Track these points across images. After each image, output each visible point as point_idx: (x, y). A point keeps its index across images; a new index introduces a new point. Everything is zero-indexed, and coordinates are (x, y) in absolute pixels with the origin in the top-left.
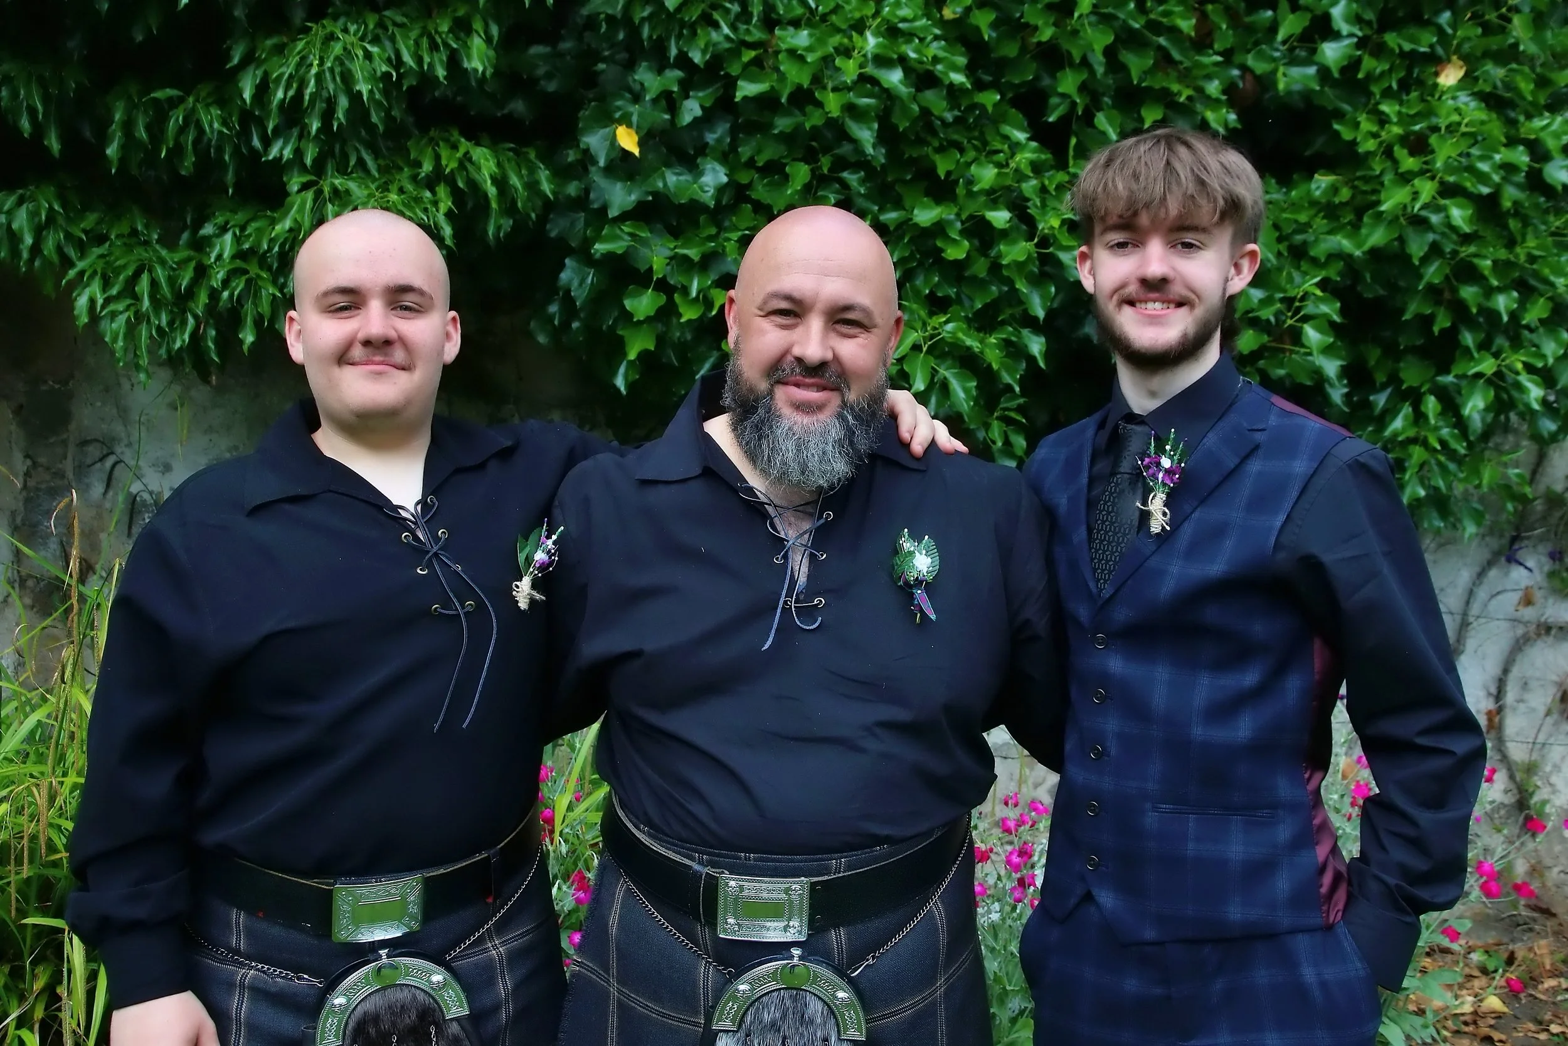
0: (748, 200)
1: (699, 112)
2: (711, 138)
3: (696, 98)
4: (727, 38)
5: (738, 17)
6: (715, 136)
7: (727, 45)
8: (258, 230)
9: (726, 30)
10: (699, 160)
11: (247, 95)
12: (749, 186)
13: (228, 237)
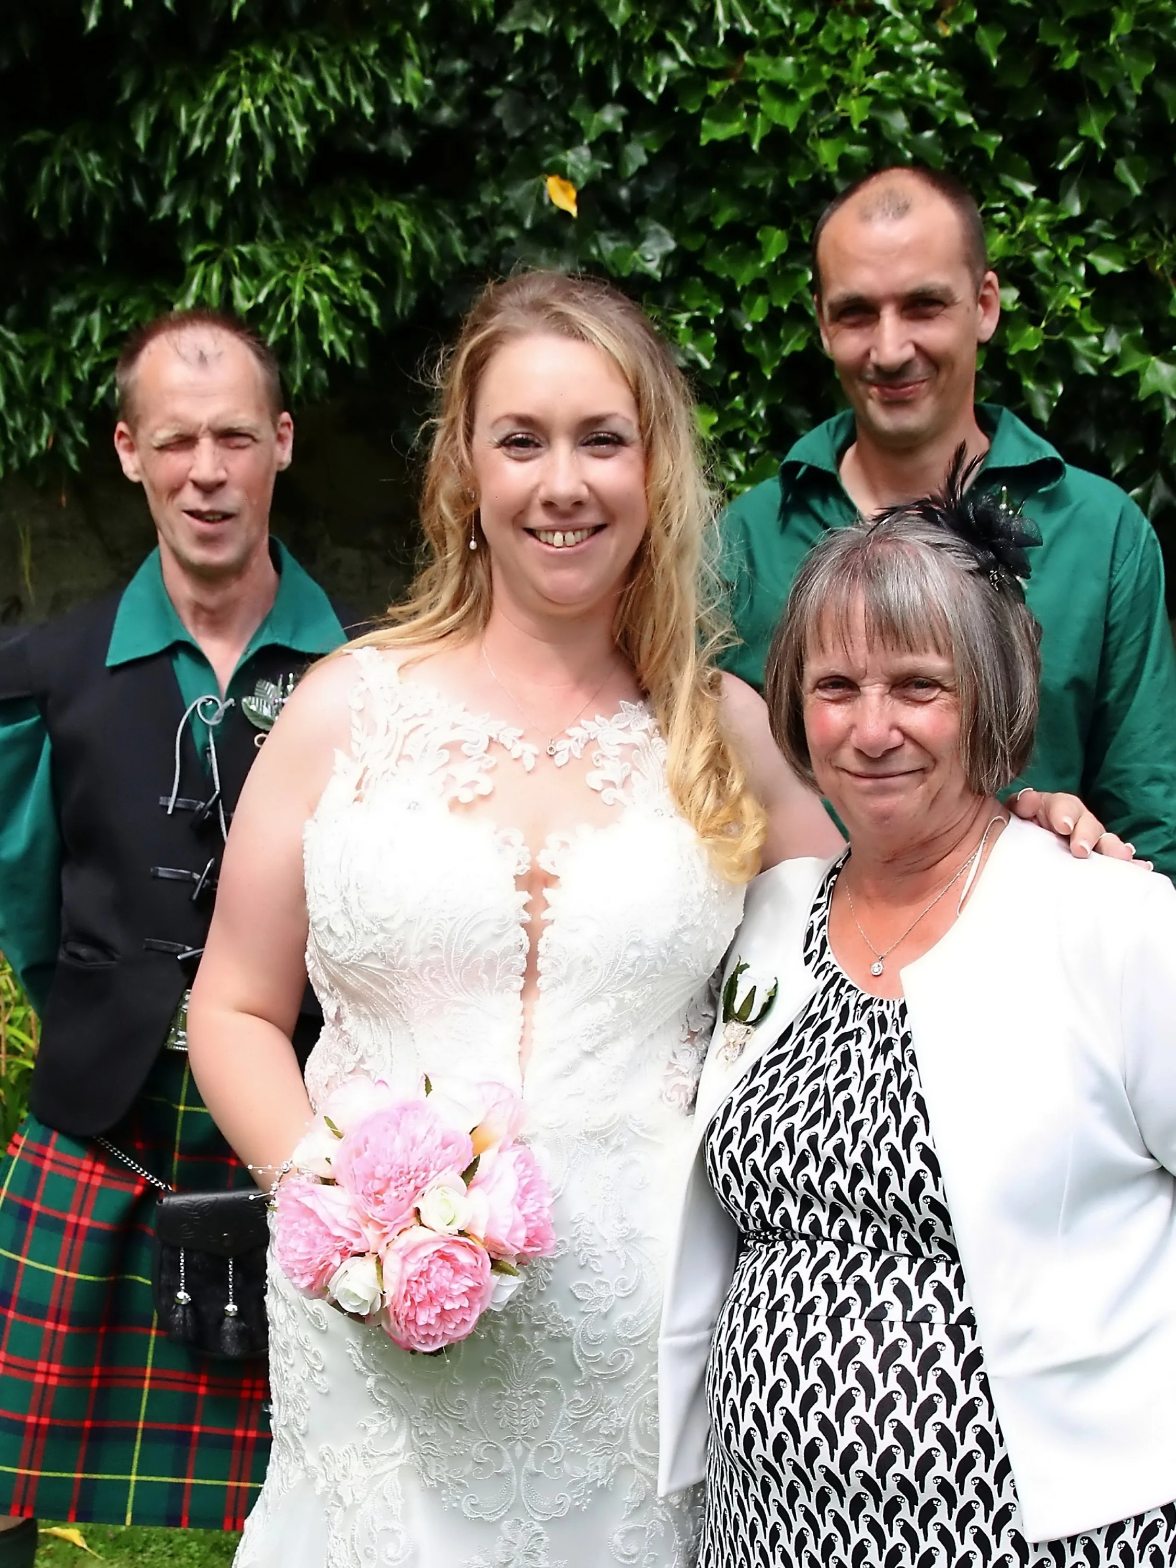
0: (701, 272)
1: (644, 160)
2: (651, 190)
3: (642, 141)
4: (684, 65)
5: (694, 36)
6: (658, 189)
7: (683, 74)
8: (137, 308)
9: (683, 56)
10: (637, 221)
11: (141, 140)
12: (701, 253)
13: (96, 317)
